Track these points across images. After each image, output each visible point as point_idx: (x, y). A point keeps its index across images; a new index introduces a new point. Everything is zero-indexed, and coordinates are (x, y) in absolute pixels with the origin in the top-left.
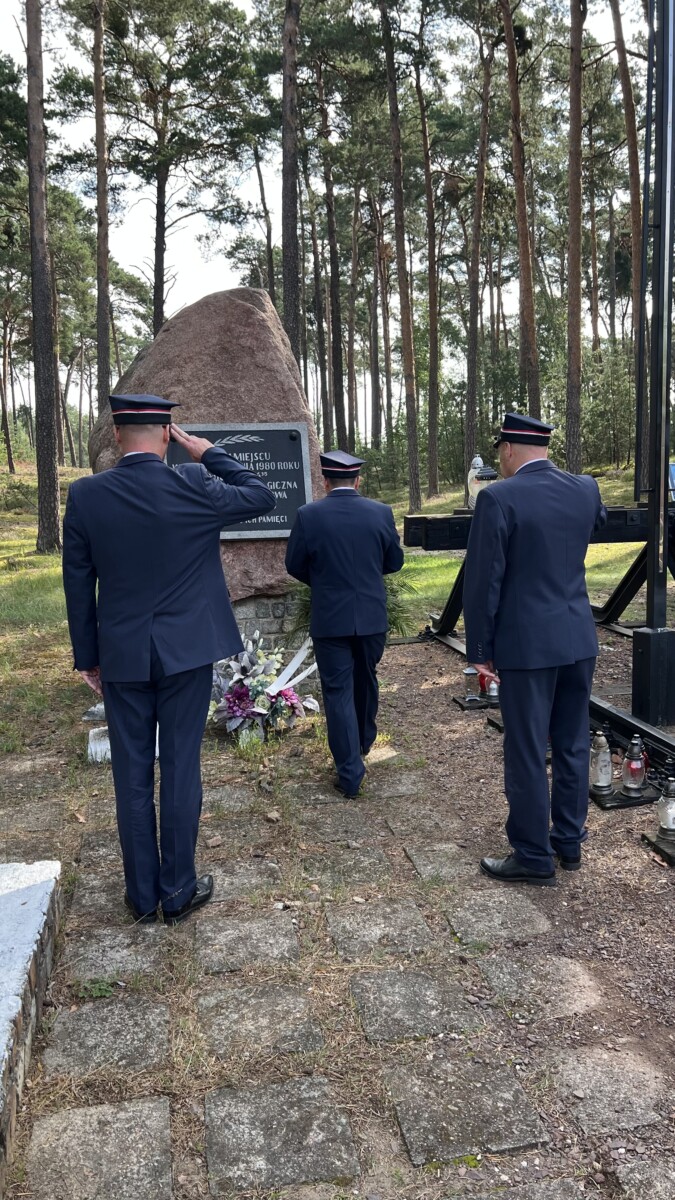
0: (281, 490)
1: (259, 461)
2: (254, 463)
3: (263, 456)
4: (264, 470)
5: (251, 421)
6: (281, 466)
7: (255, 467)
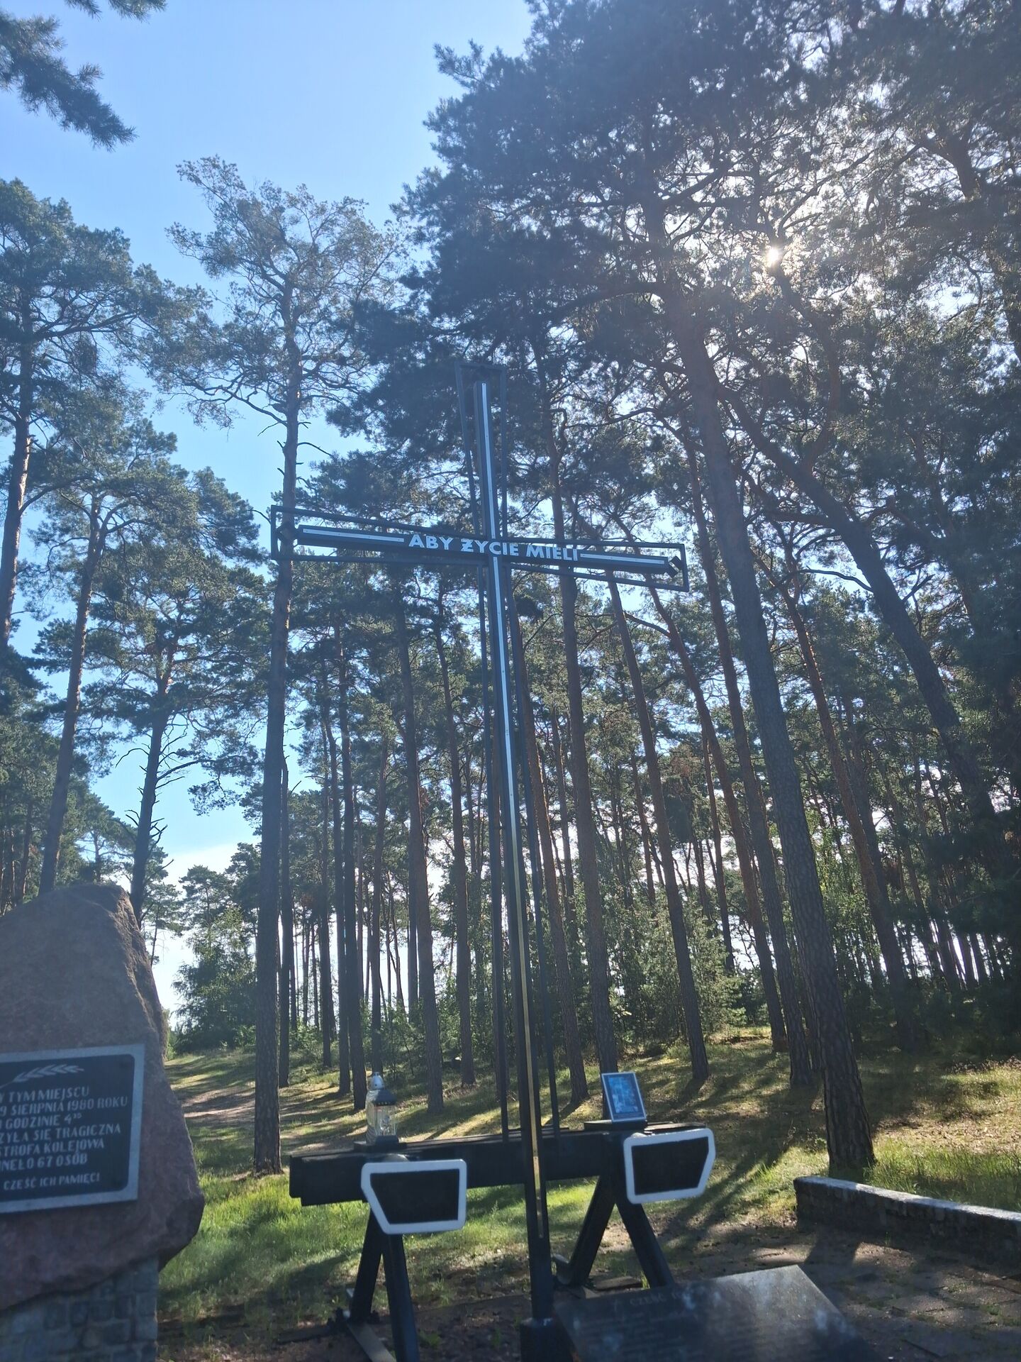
0: (97, 1137)
1: (73, 1098)
2: (65, 1103)
3: (79, 1092)
4: (78, 1111)
5: (74, 1046)
6: (103, 1103)
7: (65, 1107)
